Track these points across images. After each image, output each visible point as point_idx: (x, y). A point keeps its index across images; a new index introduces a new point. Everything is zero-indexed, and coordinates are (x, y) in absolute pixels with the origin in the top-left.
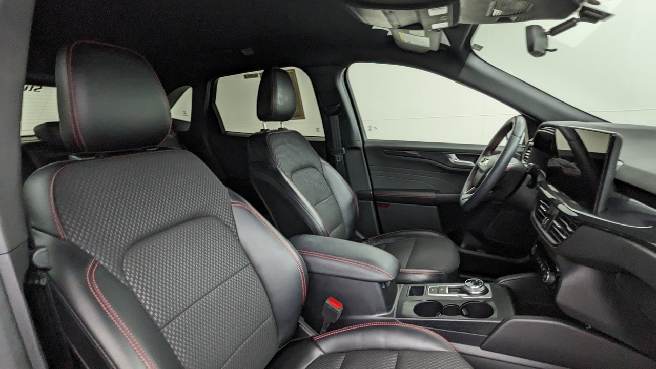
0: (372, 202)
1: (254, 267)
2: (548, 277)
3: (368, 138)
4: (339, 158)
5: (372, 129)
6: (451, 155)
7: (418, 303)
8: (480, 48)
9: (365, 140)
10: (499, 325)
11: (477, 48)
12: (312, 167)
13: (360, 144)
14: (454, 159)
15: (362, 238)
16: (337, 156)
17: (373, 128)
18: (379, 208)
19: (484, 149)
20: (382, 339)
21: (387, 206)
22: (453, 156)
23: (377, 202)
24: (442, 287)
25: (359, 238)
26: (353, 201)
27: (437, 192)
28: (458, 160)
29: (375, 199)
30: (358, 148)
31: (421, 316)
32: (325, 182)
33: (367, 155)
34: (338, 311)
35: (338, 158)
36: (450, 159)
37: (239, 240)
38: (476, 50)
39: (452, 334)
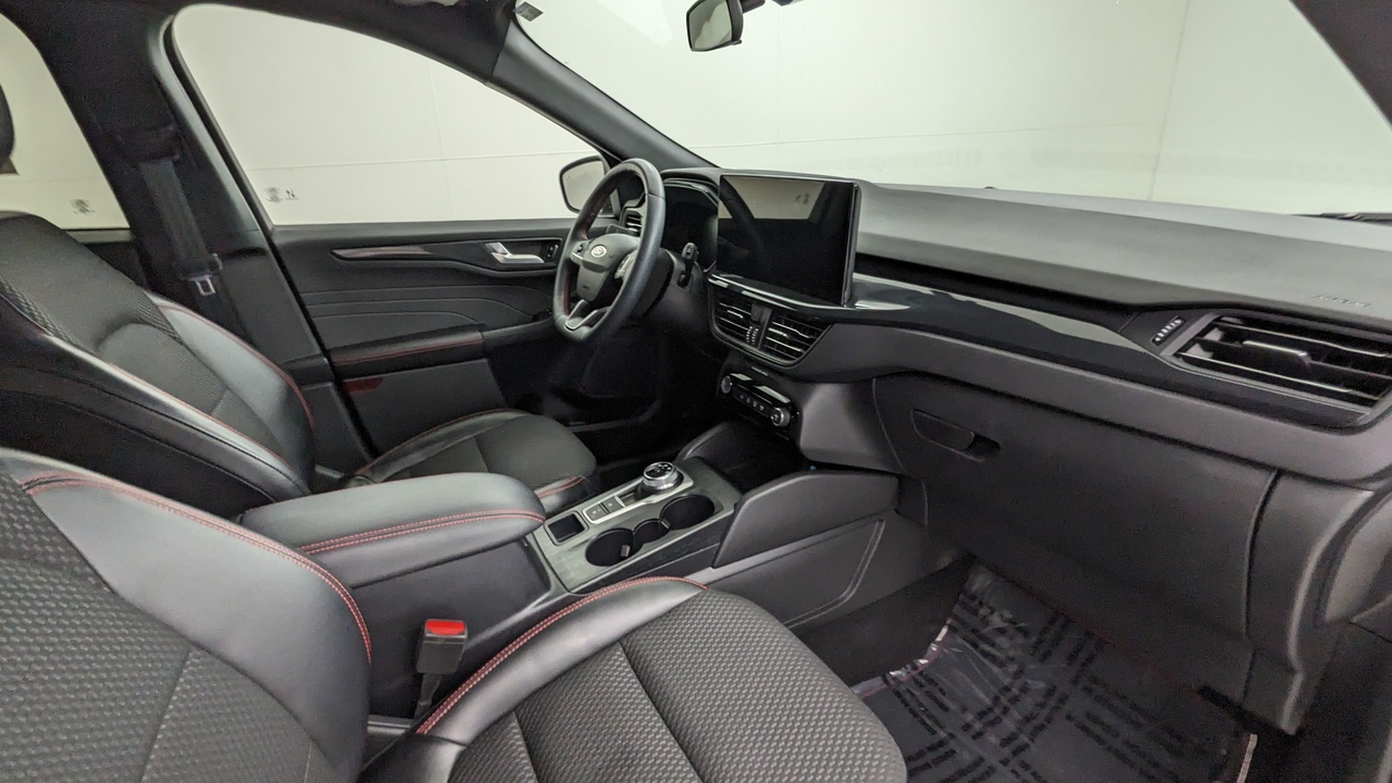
0: (330, 384)
1: (199, 646)
2: (782, 416)
3: (275, 223)
4: (206, 283)
5: (280, 196)
6: (493, 245)
7: (587, 544)
8: (534, 13)
9: (270, 227)
10: (732, 517)
11: (526, 12)
12: (138, 320)
13: (259, 239)
14: (502, 254)
15: (336, 476)
16: (197, 281)
17: (282, 195)
18: (354, 394)
19: (572, 226)
20: (575, 641)
21: (373, 384)
22: (500, 247)
23: (347, 381)
24: (608, 501)
25: (329, 479)
26: (290, 391)
27: (481, 328)
28: (509, 255)
29: (338, 375)
30: (257, 252)
31: (610, 565)
32: (193, 358)
33: (288, 267)
34: (462, 640)
35: (204, 284)
36: (494, 254)
37: (113, 592)
38: (526, 17)
39: (675, 566)
